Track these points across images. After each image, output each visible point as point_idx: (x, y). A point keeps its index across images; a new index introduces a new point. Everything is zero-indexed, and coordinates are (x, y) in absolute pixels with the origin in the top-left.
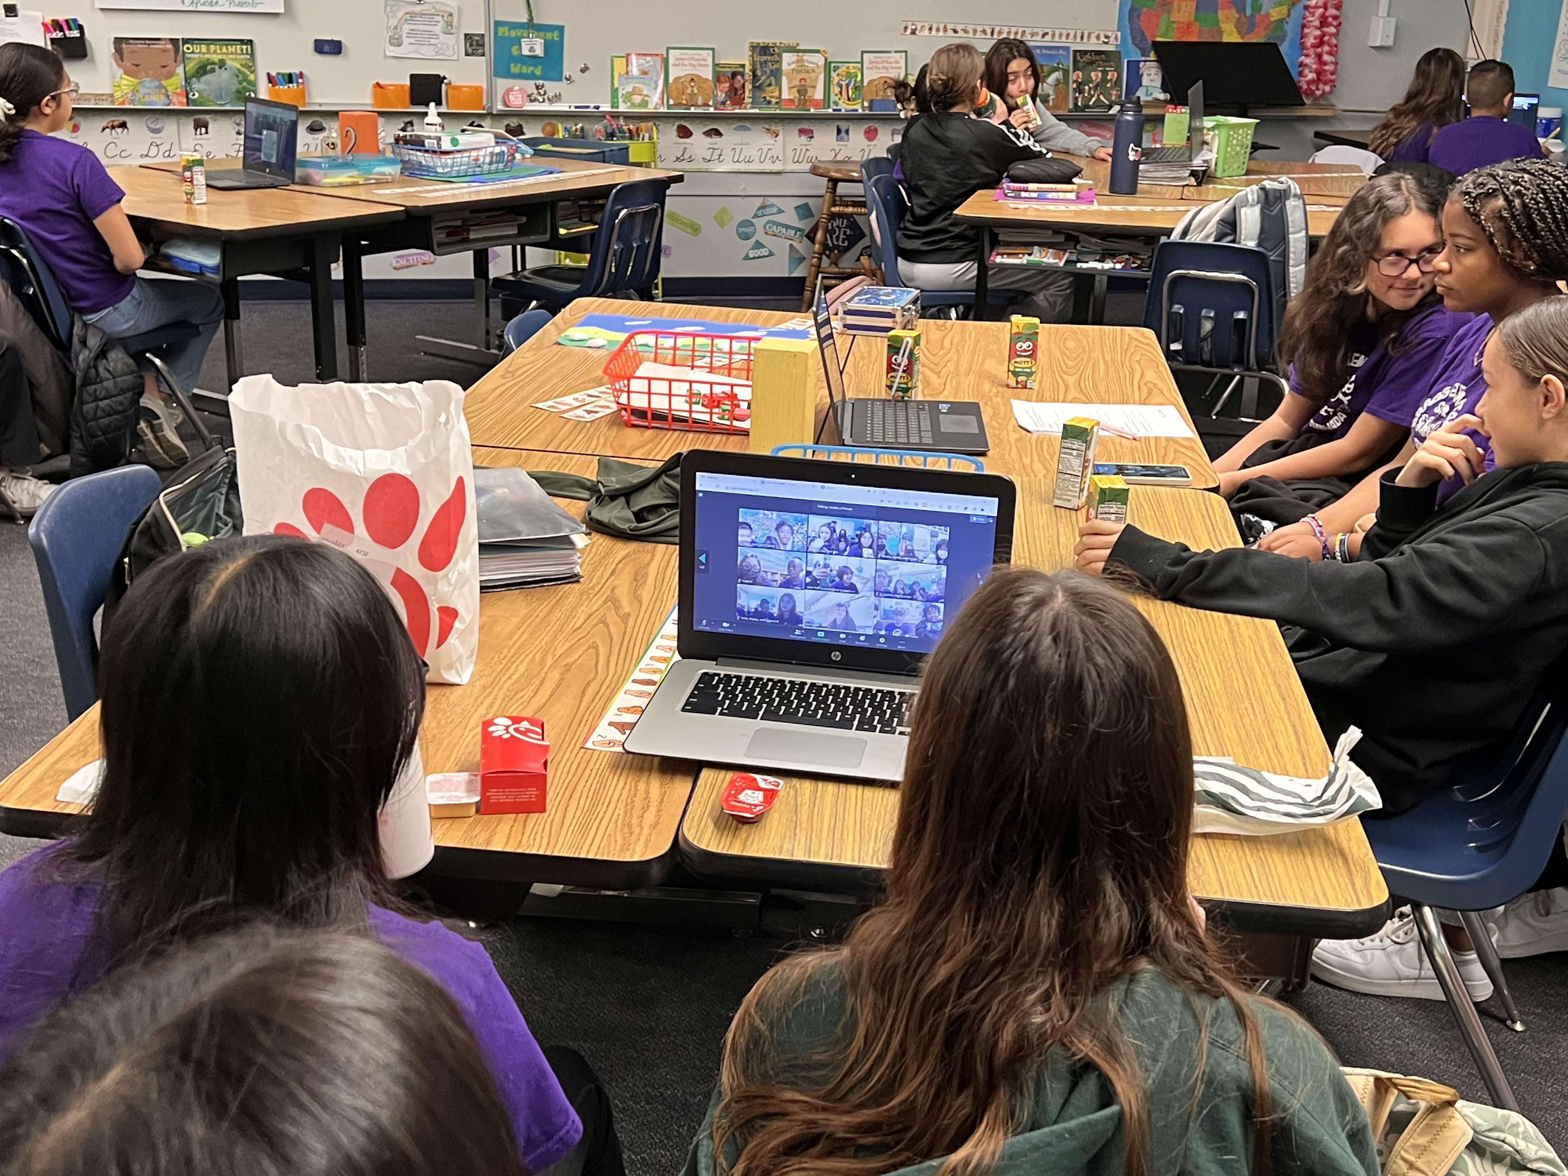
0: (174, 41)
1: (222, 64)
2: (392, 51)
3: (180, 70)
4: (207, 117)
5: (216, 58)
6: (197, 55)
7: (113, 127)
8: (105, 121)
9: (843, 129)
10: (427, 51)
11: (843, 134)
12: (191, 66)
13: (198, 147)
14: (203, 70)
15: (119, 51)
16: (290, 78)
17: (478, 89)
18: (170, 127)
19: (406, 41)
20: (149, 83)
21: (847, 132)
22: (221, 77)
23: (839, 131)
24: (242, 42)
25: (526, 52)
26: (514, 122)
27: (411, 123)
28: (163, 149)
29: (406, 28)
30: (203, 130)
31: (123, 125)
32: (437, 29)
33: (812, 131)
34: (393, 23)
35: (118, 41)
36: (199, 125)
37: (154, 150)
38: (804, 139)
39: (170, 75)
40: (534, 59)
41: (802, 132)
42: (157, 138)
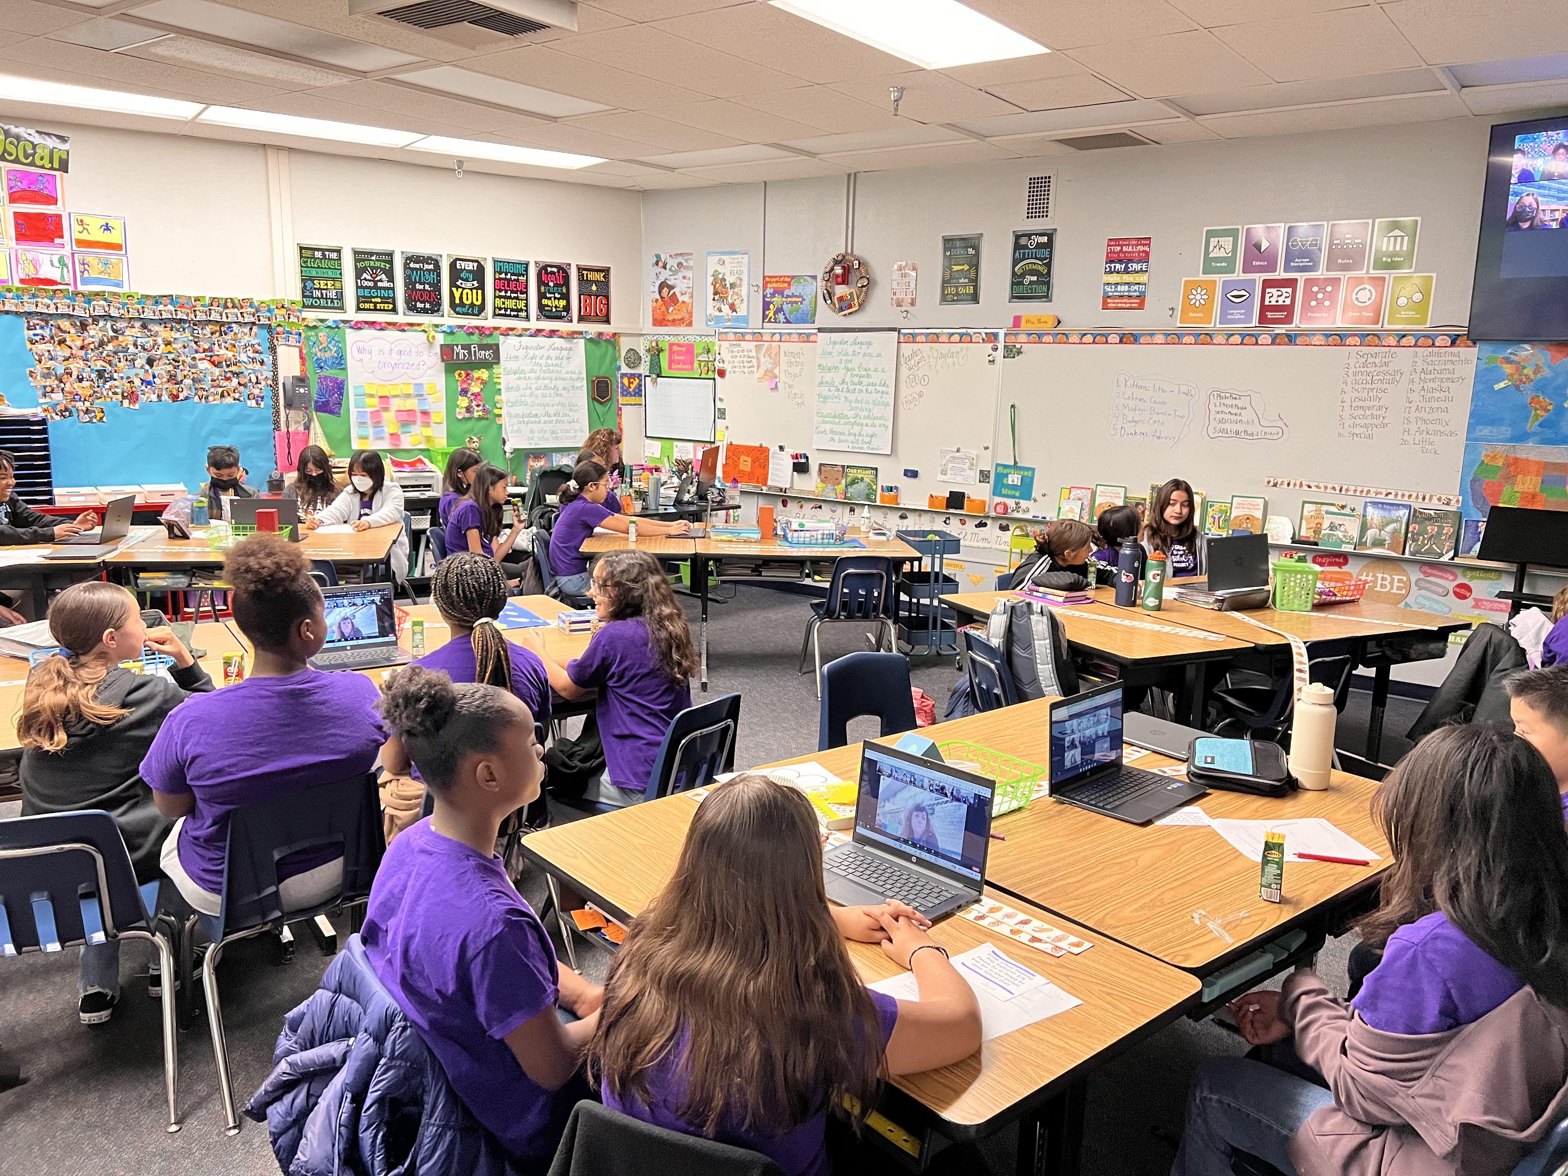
0: (843, 467)
1: (862, 480)
2: (940, 477)
3: (843, 482)
4: (855, 507)
5: (860, 476)
6: (852, 474)
7: (816, 508)
8: (813, 504)
10: (959, 479)
12: (849, 479)
14: (853, 482)
15: (820, 470)
16: (891, 489)
17: (984, 502)
18: (839, 509)
19: (949, 472)
20: (830, 486)
22: (861, 486)
24: (872, 469)
25: (1010, 482)
26: (1004, 523)
27: (950, 519)
29: (950, 465)
30: (853, 513)
31: (820, 507)
32: (966, 467)
34: (944, 462)
35: (821, 465)
36: (852, 510)
39: (839, 483)
40: (1014, 487)
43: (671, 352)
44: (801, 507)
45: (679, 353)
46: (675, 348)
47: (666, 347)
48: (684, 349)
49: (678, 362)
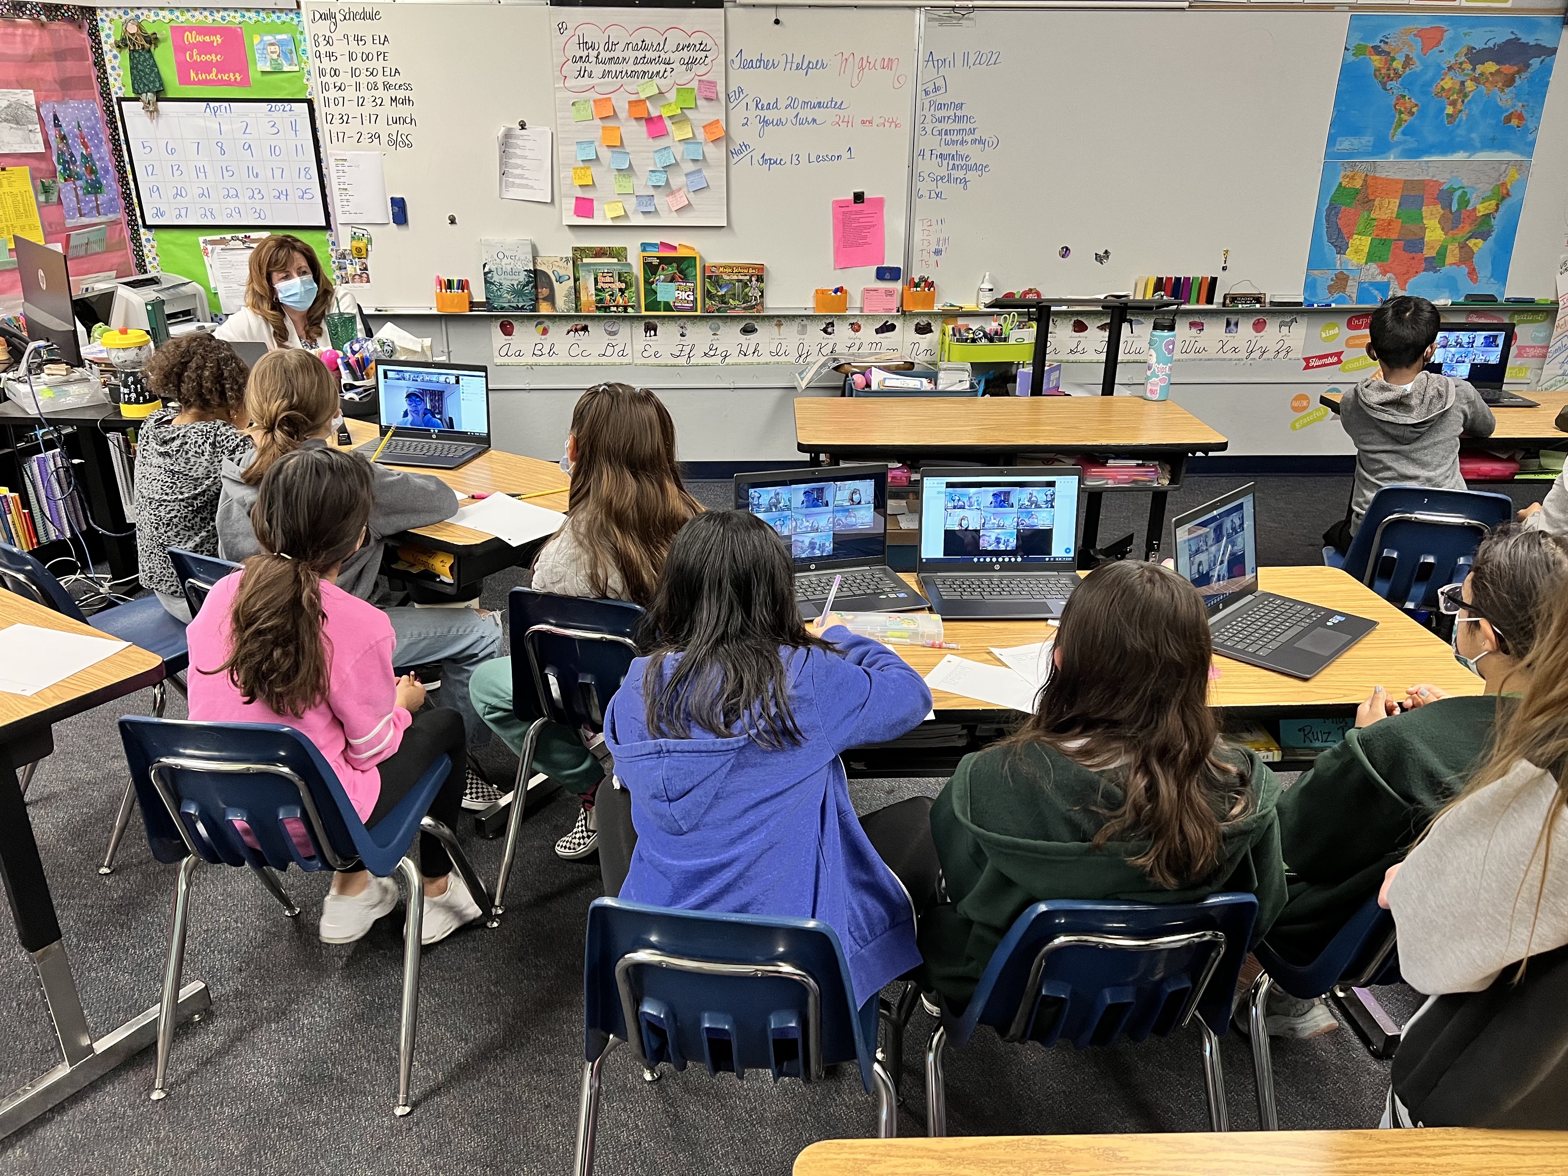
4: (656, 321)
7: (576, 330)
8: (570, 325)
9: (1233, 322)
11: (1232, 327)
13: (647, 348)
18: (624, 330)
21: (1236, 324)
23: (1228, 324)
27: (832, 324)
28: (617, 349)
30: (653, 333)
31: (585, 329)
33: (1202, 324)
36: (649, 329)
37: (610, 349)
38: (1194, 331)
41: (1192, 325)
42: (613, 340)
43: (180, 48)
44: (545, 331)
45: (206, 48)
46: (190, 38)
47: (164, 32)
48: (217, 40)
49: (206, 67)
